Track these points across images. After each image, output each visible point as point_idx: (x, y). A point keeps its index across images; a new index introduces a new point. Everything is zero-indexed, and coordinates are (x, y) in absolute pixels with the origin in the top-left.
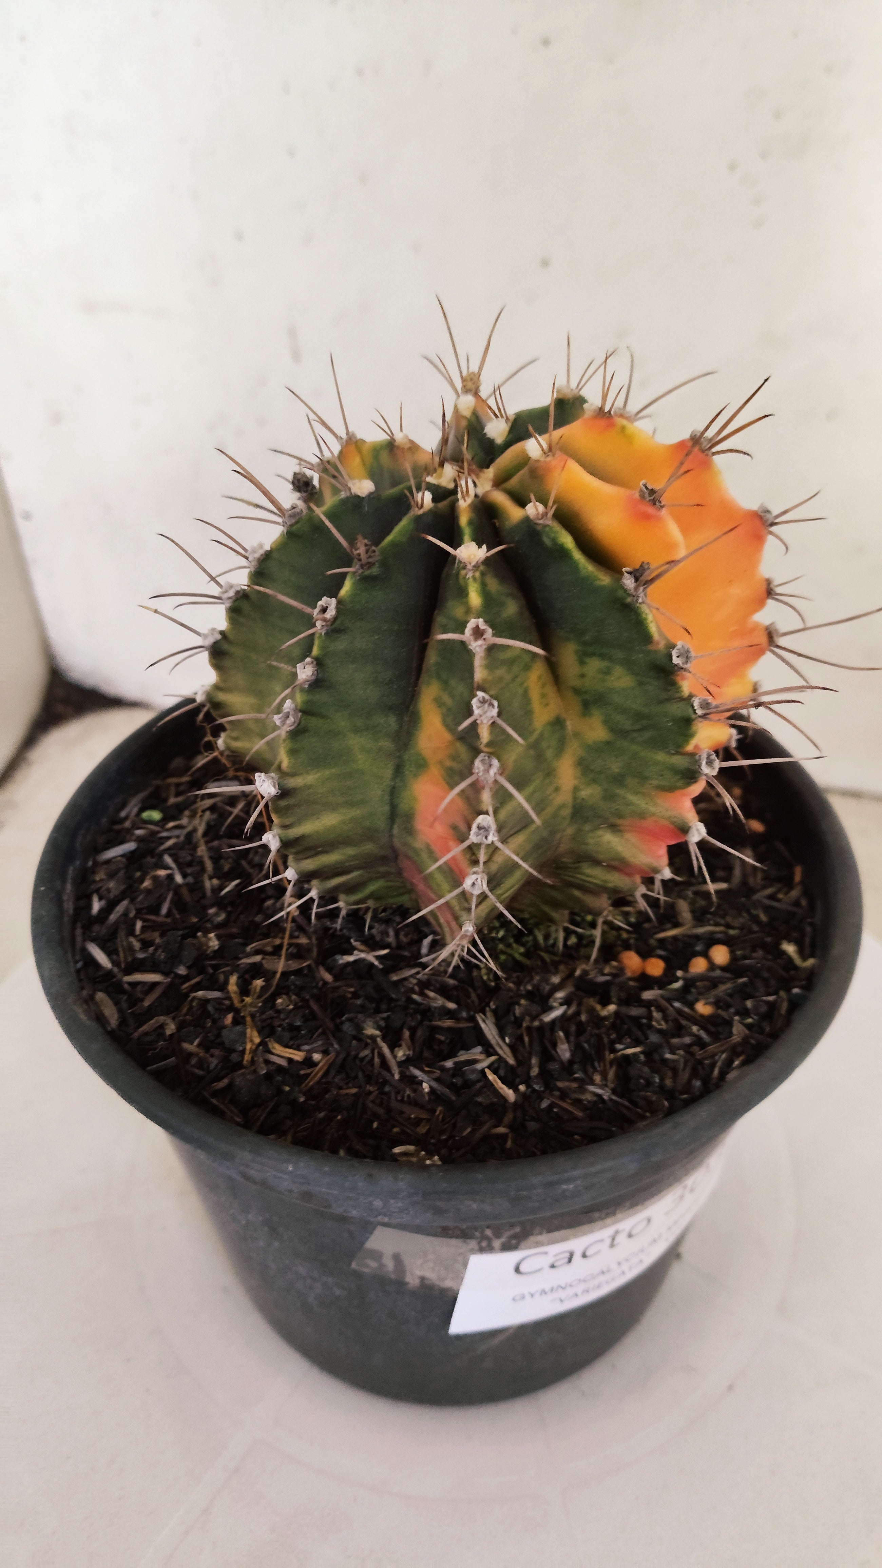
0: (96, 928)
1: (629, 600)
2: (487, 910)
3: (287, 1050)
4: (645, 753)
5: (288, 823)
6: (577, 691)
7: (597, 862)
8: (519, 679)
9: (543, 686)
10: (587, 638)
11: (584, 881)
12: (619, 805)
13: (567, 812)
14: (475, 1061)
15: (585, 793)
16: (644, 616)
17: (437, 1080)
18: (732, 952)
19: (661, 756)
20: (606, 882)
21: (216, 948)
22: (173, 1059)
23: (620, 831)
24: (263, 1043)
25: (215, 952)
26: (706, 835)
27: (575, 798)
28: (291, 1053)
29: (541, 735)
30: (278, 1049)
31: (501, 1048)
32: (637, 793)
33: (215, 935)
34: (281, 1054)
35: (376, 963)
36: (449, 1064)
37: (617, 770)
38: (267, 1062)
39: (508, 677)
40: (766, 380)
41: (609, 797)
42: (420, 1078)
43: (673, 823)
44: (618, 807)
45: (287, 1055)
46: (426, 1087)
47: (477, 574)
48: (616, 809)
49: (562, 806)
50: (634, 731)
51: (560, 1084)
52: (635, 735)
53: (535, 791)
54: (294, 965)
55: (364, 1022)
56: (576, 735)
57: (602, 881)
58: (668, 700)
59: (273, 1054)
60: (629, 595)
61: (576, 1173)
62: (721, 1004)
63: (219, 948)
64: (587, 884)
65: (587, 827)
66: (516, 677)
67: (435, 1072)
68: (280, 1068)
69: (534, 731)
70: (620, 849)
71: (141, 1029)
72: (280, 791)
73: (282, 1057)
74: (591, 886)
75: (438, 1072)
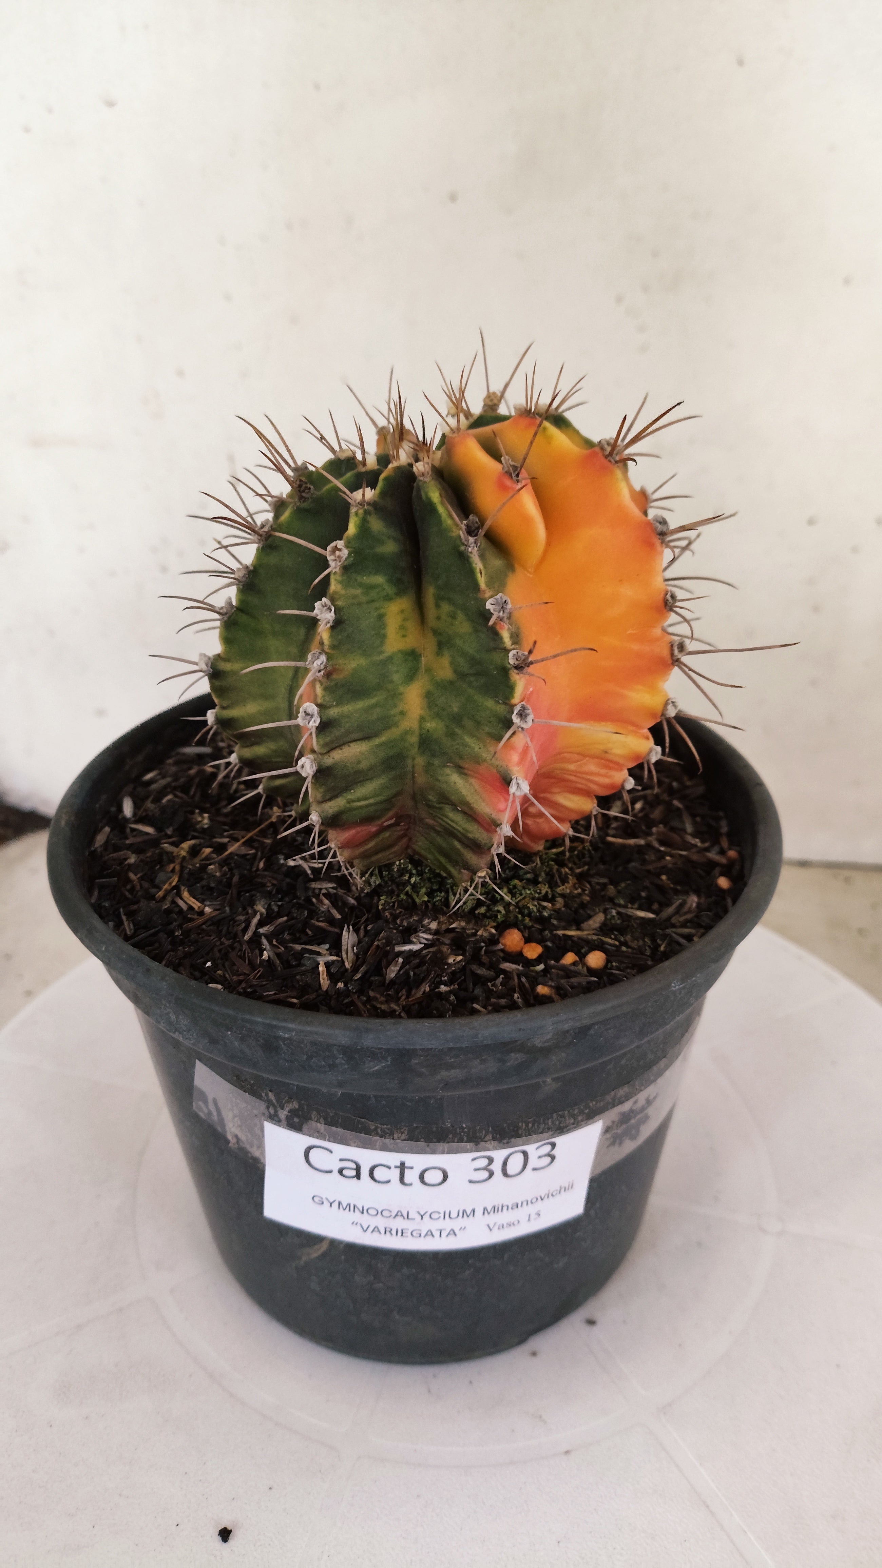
0: (139, 789)
1: (462, 548)
2: (336, 809)
3: (192, 899)
4: (479, 698)
5: (225, 705)
6: (436, 632)
7: (454, 806)
8: (377, 604)
9: (405, 620)
10: (440, 582)
11: (455, 828)
12: (458, 744)
13: (414, 739)
14: (319, 954)
15: (430, 725)
16: (474, 565)
17: (278, 955)
18: (608, 961)
19: (489, 703)
20: (467, 831)
21: (206, 826)
22: (116, 879)
23: (465, 774)
24: (177, 887)
25: (203, 828)
26: (528, 792)
27: (421, 728)
28: (193, 902)
29: (390, 658)
30: (186, 894)
31: (347, 953)
32: (472, 736)
33: (209, 816)
34: (188, 900)
35: (309, 872)
36: (298, 947)
37: (456, 709)
38: (173, 902)
39: (364, 599)
40: (679, 404)
41: (451, 735)
42: (264, 947)
43: (499, 772)
44: (457, 747)
45: (190, 903)
46: (265, 955)
47: (361, 511)
48: (456, 749)
49: (407, 732)
50: (471, 675)
51: (371, 994)
52: (472, 679)
53: (376, 705)
54: (244, 851)
55: (260, 900)
56: (428, 670)
57: (464, 829)
58: (495, 649)
59: (182, 899)
60: (463, 544)
61: (292, 1026)
62: (562, 992)
63: (208, 828)
64: (455, 831)
65: (436, 762)
66: (373, 601)
67: (280, 948)
68: (181, 910)
69: (381, 652)
70: (464, 791)
71: (111, 855)
72: (212, 670)
73: (186, 903)
74: (458, 834)
75: (283, 949)
